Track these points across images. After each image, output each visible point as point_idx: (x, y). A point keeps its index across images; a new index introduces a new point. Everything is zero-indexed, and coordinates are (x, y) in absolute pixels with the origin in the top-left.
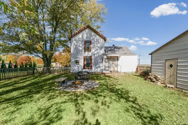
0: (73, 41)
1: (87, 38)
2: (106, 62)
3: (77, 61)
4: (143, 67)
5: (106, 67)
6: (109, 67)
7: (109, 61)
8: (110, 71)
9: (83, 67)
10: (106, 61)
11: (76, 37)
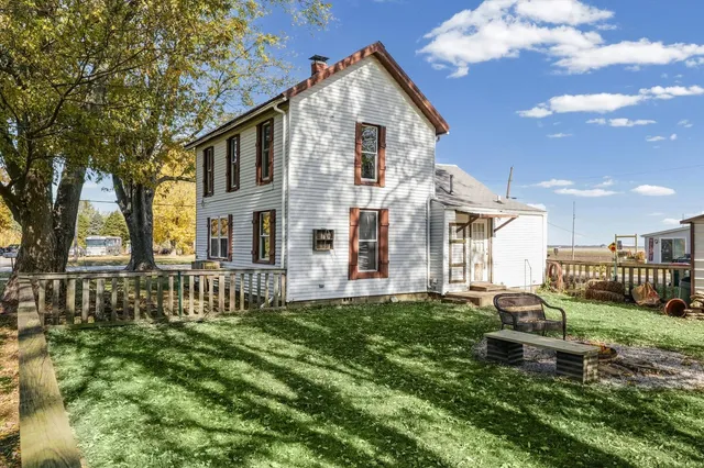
0: (303, 114)
1: (364, 111)
2: (455, 242)
3: (323, 231)
4: (587, 266)
5: (455, 265)
6: (464, 264)
7: (464, 236)
8: (468, 284)
9: (345, 271)
10: (455, 237)
11: (313, 96)
